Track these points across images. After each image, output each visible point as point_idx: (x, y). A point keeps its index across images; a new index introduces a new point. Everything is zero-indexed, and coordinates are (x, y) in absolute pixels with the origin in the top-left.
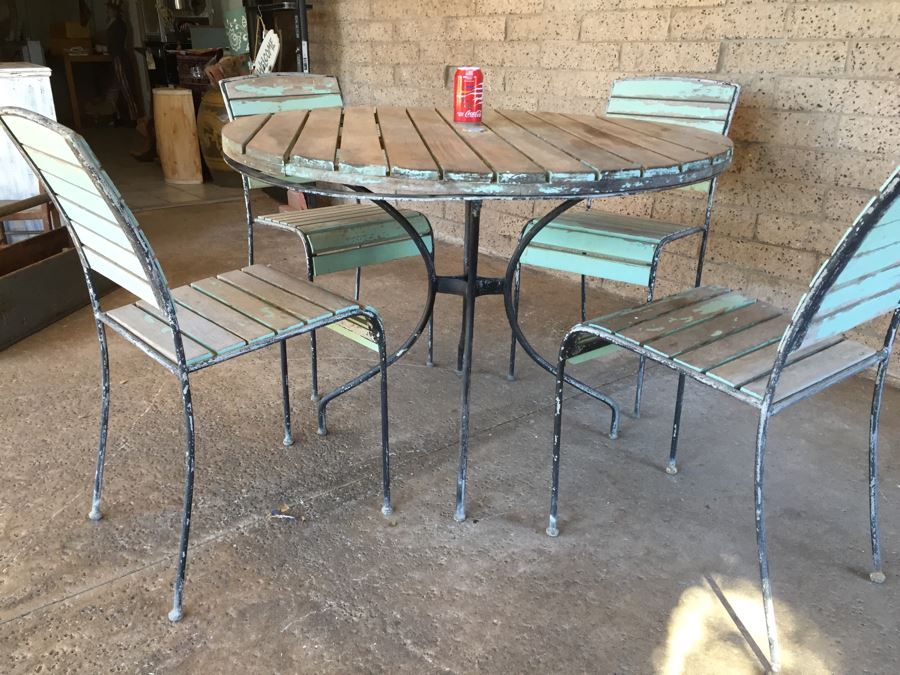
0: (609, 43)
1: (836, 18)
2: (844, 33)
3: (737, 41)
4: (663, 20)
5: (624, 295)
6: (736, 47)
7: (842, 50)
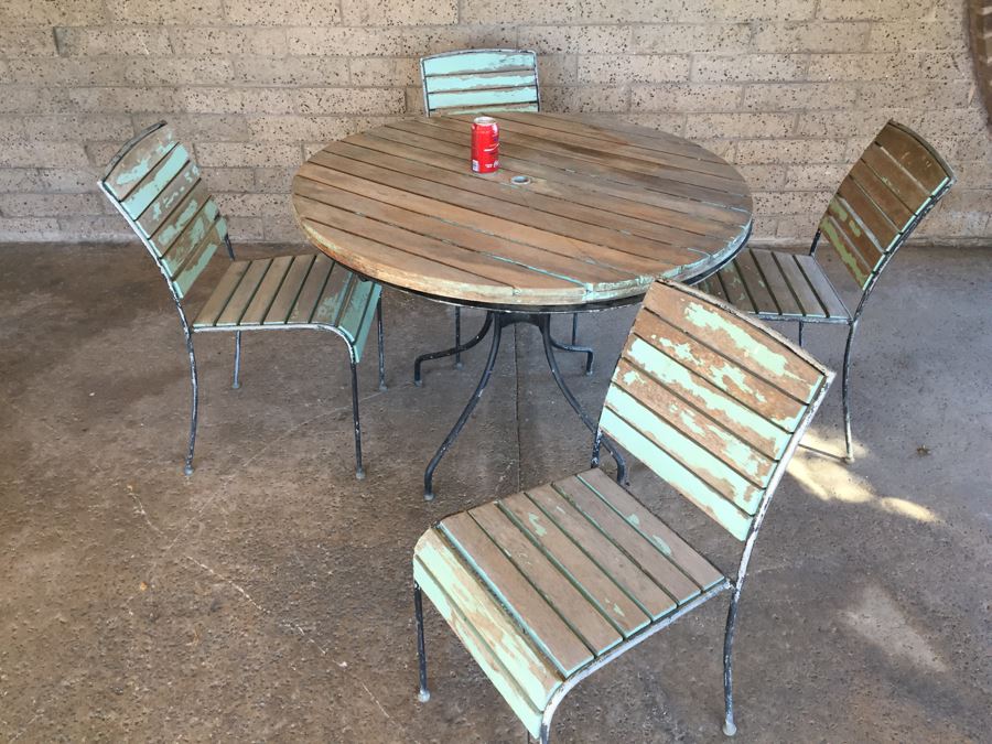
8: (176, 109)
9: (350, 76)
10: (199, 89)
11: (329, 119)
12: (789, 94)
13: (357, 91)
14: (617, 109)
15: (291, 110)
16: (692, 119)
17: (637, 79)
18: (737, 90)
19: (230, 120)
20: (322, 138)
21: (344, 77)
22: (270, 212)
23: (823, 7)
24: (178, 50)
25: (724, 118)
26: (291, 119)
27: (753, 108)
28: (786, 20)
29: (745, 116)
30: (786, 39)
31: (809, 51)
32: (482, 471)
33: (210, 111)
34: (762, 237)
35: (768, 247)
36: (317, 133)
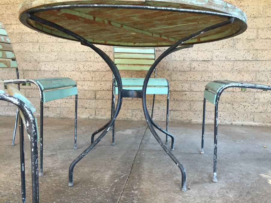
8: (38, 69)
9: (94, 58)
10: (46, 63)
11: (86, 73)
12: (251, 65)
13: (96, 63)
14: (186, 70)
15: (74, 70)
16: (215, 74)
17: (193, 59)
18: (231, 63)
21: (93, 59)
22: (63, 105)
23: (260, 33)
24: (41, 50)
25: (227, 74)
26: (74, 73)
27: (238, 70)
28: (247, 39)
29: (235, 73)
30: (248, 46)
31: (257, 49)
32: (107, 177)
33: (49, 70)
34: (248, 122)
35: (251, 126)
36: (82, 78)
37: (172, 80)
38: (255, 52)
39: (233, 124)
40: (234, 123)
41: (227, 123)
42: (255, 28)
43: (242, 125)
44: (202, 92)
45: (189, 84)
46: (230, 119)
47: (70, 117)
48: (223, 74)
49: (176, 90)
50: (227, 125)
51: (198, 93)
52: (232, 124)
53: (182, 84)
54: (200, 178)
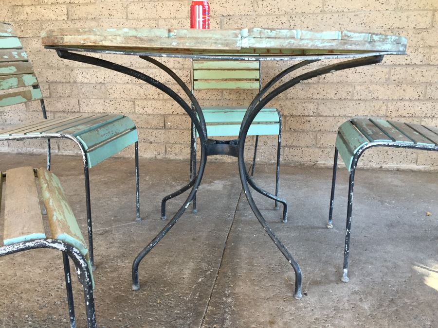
0: (149, 19)
1: (279, 5)
2: (284, 12)
3: (229, 17)
4: (183, 7)
5: (181, 158)
6: (228, 20)
7: (284, 19)
8: (72, 81)
10: (84, 70)
12: (419, 73)
14: (312, 82)
15: (130, 82)
16: (358, 88)
19: (98, 87)
20: (145, 97)
25: (378, 87)
27: (396, 82)
28: (414, 28)
29: (392, 86)
30: (415, 40)
31: (430, 46)
32: (187, 273)
33: (88, 82)
34: (408, 164)
35: (412, 171)
36: (142, 94)
37: (287, 99)
38: (427, 50)
39: (383, 167)
40: (385, 166)
41: (374, 166)
42: (431, 10)
43: (398, 170)
44: (336, 117)
45: (315, 104)
46: (378, 160)
47: (127, 156)
48: (371, 89)
49: (294, 114)
50: (373, 170)
51: (329, 118)
52: (381, 167)
53: (304, 105)
54: (323, 274)
